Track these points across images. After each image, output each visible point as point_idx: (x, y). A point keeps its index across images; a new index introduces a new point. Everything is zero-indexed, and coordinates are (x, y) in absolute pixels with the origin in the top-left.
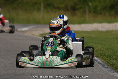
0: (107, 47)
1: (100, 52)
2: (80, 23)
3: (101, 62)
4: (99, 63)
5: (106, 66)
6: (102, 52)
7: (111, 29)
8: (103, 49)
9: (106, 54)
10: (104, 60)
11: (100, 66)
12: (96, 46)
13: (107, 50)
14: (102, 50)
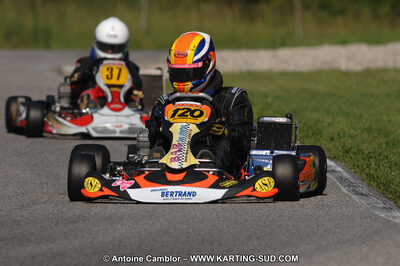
0: (367, 125)
1: (343, 140)
2: (274, 44)
3: (345, 175)
4: (341, 179)
5: (365, 190)
6: (350, 141)
7: (380, 64)
8: (352, 132)
9: (364, 147)
10: (356, 168)
11: (344, 190)
12: (330, 120)
13: (366, 136)
14: (352, 136)
